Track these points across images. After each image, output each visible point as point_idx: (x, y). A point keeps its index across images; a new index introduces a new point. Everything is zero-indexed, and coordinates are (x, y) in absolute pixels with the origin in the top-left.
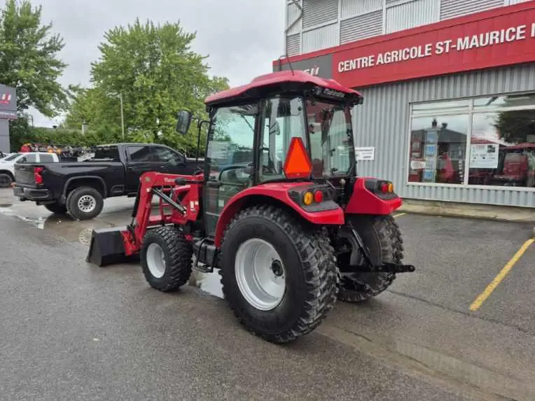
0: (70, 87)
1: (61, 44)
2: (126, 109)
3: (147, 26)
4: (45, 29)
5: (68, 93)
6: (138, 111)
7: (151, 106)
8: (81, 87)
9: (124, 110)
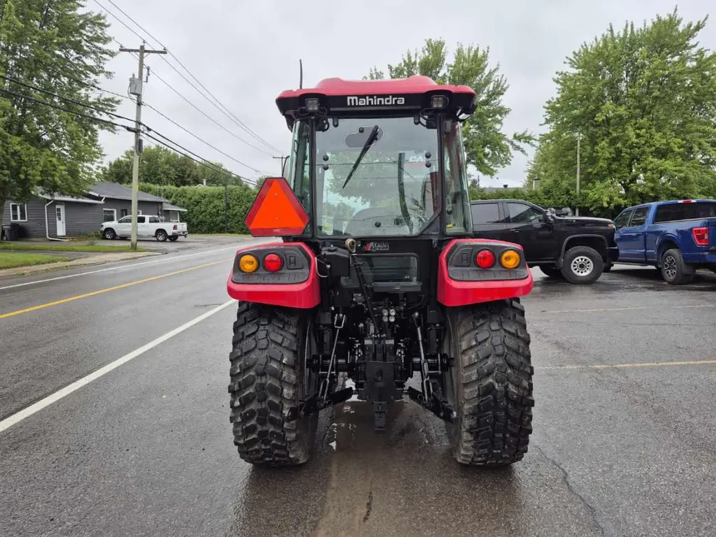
0: (515, 137)
1: (505, 86)
2: (584, 154)
3: (626, 31)
4: (491, 73)
5: (512, 143)
6: (600, 154)
7: (619, 145)
8: (527, 135)
9: (581, 155)
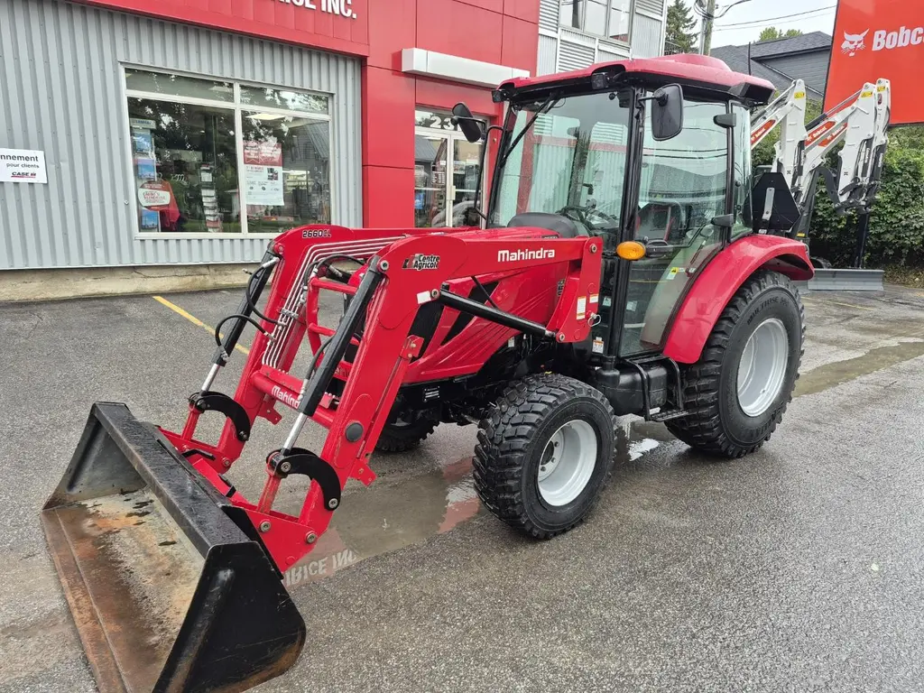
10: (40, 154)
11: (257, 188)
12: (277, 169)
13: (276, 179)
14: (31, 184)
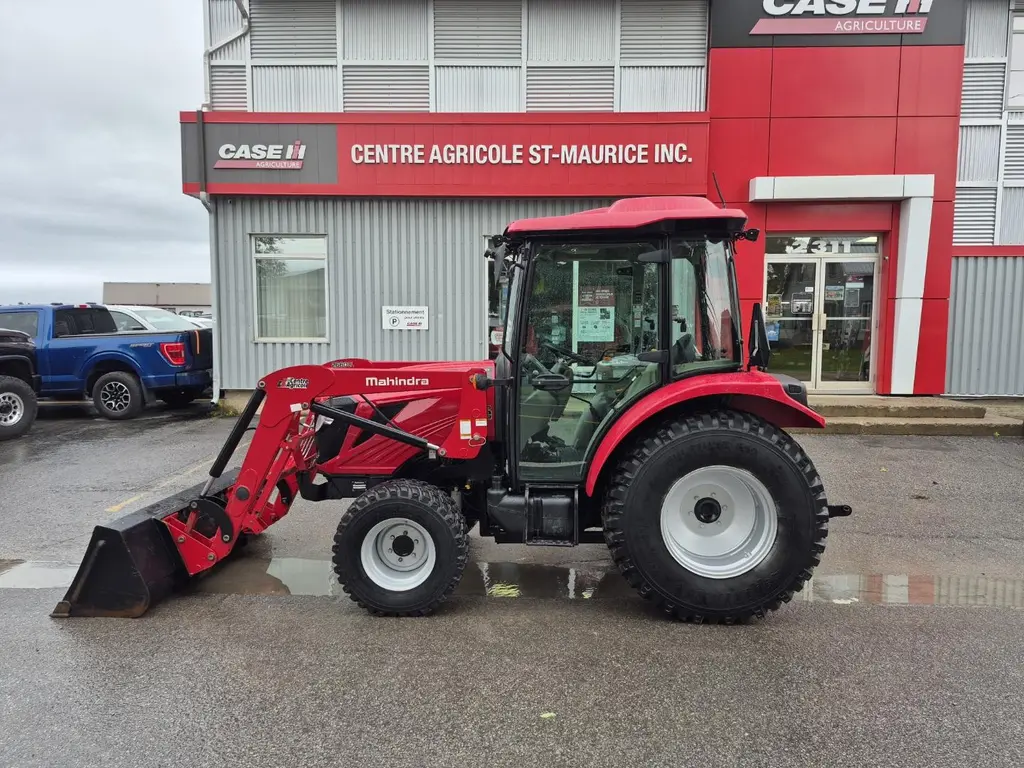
10: (426, 309)
11: (589, 327)
12: (608, 309)
13: (608, 318)
14: (418, 330)
